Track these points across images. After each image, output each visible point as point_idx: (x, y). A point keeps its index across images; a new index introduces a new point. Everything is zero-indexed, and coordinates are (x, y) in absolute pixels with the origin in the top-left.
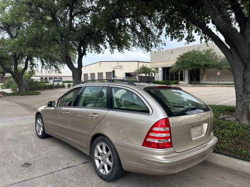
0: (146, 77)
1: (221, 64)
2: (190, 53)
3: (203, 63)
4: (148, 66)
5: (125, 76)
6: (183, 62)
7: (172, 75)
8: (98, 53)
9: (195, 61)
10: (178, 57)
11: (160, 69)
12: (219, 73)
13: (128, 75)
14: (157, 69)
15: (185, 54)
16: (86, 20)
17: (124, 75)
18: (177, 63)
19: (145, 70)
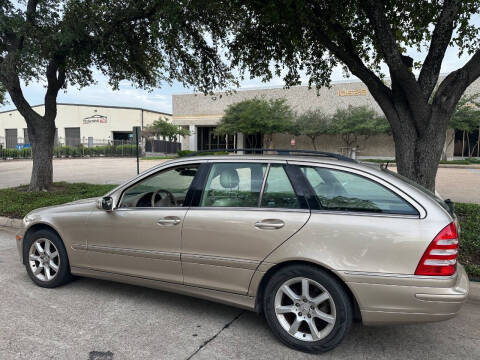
0: (164, 142)
1: (297, 126)
2: (248, 103)
3: (271, 123)
4: (170, 121)
5: (112, 139)
6: (237, 118)
7: (214, 141)
8: (82, 86)
9: (258, 119)
10: (227, 108)
11: (193, 129)
12: (293, 142)
13: (119, 136)
14: (187, 127)
15: (240, 104)
16: (52, 7)
17: (111, 135)
18: (226, 120)
19: (163, 128)
